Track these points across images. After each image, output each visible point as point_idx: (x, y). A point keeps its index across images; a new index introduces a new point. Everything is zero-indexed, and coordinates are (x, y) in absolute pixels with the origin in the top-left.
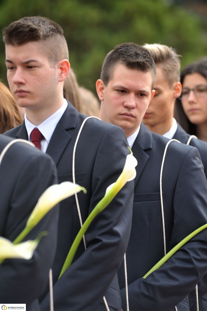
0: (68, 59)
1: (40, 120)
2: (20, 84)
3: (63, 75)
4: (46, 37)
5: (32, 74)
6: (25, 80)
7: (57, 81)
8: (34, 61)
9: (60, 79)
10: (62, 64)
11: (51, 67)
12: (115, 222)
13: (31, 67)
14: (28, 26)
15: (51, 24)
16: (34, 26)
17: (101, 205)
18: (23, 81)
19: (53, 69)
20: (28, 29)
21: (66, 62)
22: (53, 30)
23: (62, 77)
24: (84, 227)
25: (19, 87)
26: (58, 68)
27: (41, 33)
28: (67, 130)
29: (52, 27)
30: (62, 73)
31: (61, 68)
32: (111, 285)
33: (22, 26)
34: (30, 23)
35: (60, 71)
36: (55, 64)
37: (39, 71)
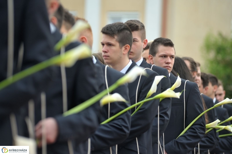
3: (145, 45)
8: (136, 39)
10: (145, 41)
31: (144, 43)
35: (143, 44)
36: (143, 41)
37: (137, 43)
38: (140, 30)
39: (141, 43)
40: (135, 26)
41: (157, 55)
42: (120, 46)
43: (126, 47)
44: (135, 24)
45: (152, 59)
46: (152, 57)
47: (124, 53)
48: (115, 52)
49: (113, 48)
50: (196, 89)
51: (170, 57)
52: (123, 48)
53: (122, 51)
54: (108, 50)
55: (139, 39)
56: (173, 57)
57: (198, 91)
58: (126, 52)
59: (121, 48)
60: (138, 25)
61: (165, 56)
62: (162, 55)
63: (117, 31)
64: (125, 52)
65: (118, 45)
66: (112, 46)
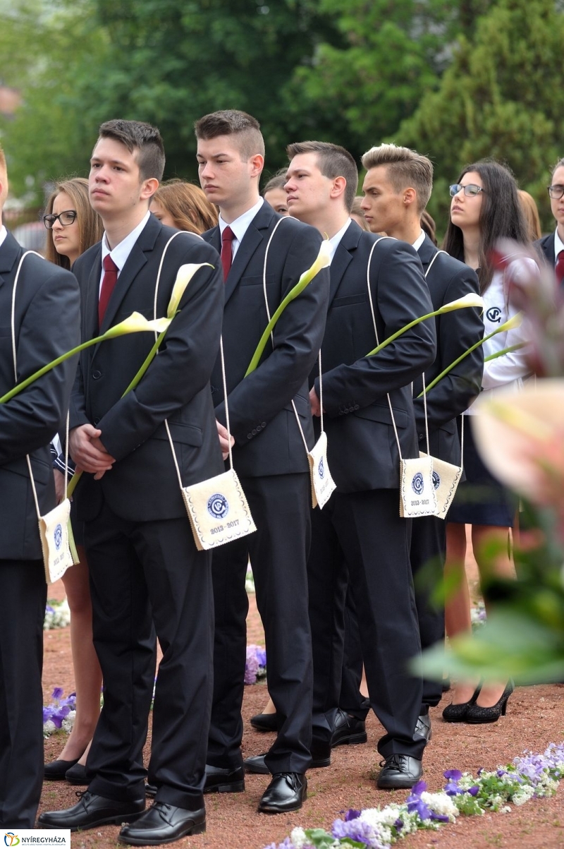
0: (264, 154)
1: (232, 218)
2: (209, 179)
3: (256, 170)
4: (237, 130)
5: (221, 169)
6: (214, 174)
7: (250, 176)
8: (224, 155)
9: (253, 175)
10: (255, 159)
11: (242, 161)
12: (308, 323)
13: (221, 162)
14: (219, 119)
15: (245, 117)
16: (225, 120)
17: (294, 292)
18: (212, 176)
19: (245, 164)
20: (218, 122)
21: (259, 157)
22: (246, 124)
23: (254, 173)
24: (272, 321)
25: (208, 182)
26: (251, 162)
27: (233, 127)
29: (246, 120)
30: (255, 168)
31: (254, 163)
32: (299, 393)
33: (213, 119)
34: (221, 116)
35: (252, 166)
37: (229, 165)
38: (236, 133)
39: (243, 165)
42: (139, 176)
43: (150, 185)
47: (143, 196)
49: (125, 177)
52: (144, 185)
53: (141, 190)
54: (110, 179)
55: (233, 154)
58: (148, 196)
59: (141, 182)
64: (146, 194)
65: (136, 172)
66: (124, 172)
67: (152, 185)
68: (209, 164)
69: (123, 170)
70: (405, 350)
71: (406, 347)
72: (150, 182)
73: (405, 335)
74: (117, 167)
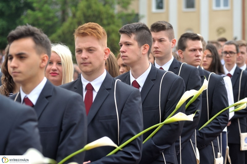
1: (163, 64)
2: (157, 48)
3: (173, 45)
5: (162, 44)
6: (159, 47)
8: (163, 39)
9: (172, 47)
10: (173, 41)
11: (170, 41)
13: (162, 41)
27: (167, 27)
28: (174, 68)
35: (172, 43)
36: (171, 41)
37: (165, 43)
38: (167, 30)
39: (169, 42)
40: (162, 25)
41: (187, 50)
42: (138, 45)
44: (162, 24)
45: (181, 53)
46: (181, 51)
47: (144, 53)
48: (133, 51)
50: (222, 82)
51: (199, 50)
52: (142, 48)
53: (141, 50)
54: (126, 50)
55: (166, 38)
56: (201, 50)
57: (223, 84)
58: (146, 52)
59: (140, 47)
60: (164, 24)
61: (195, 50)
62: (191, 49)
63: (135, 30)
64: (144, 52)
65: (136, 44)
67: (147, 47)
68: (156, 42)
69: (130, 45)
70: (222, 121)
71: (223, 120)
72: (145, 46)
73: (222, 114)
74: (128, 44)
